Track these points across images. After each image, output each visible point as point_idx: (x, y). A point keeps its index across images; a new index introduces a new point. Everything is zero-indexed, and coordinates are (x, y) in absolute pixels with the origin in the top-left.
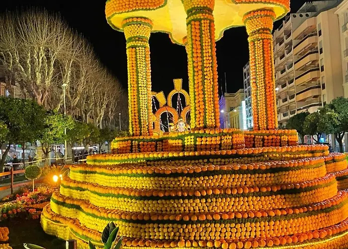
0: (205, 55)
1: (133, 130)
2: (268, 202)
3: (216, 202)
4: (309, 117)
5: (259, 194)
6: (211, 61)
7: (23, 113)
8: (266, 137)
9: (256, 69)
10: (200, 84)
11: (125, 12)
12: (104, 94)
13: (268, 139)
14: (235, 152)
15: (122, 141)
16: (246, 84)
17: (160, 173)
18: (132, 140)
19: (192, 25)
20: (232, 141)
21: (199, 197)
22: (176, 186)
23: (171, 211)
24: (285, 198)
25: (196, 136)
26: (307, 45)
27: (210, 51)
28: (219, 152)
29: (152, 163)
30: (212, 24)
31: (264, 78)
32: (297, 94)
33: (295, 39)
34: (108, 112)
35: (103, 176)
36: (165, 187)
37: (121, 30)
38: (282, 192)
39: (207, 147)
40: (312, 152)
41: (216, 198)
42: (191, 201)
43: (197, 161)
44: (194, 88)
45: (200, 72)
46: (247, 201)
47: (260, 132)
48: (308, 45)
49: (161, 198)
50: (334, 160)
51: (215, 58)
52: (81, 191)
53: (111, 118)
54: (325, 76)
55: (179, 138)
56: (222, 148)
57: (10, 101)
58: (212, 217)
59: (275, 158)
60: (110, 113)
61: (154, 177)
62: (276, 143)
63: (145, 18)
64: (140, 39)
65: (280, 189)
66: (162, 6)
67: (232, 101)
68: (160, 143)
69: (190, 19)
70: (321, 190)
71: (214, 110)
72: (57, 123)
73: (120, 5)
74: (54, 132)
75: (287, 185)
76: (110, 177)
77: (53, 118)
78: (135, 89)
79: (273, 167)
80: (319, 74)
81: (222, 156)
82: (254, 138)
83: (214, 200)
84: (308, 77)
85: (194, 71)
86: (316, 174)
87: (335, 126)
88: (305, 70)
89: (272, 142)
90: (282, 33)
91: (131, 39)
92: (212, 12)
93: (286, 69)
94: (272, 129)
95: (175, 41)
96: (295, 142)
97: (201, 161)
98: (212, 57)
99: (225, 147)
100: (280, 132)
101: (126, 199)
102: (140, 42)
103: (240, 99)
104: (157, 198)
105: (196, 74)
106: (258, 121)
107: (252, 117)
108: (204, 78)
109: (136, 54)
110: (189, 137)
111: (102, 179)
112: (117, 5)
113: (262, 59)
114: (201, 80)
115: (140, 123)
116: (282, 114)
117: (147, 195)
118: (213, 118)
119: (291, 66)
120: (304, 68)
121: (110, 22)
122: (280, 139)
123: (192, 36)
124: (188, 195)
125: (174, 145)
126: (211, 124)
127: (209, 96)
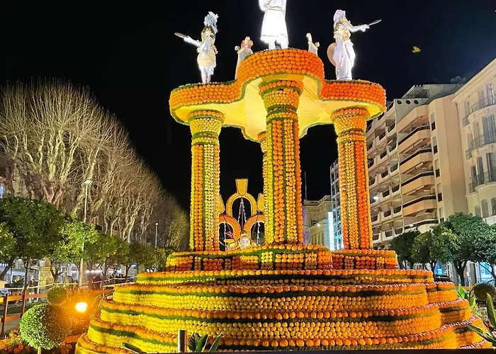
0: (287, 158)
1: (195, 244)
2: (359, 329)
3: (300, 327)
4: (419, 239)
5: (349, 320)
6: (294, 165)
7: (35, 218)
8: (358, 258)
9: (346, 175)
10: (281, 191)
11: (194, 104)
12: (136, 196)
13: (360, 261)
14: (321, 272)
15: (182, 256)
16: (333, 190)
17: (235, 293)
18: (194, 256)
19: (273, 124)
20: (317, 260)
21: (280, 321)
22: (253, 307)
23: (247, 336)
24: (377, 326)
25: (276, 252)
26: (416, 140)
27: (293, 153)
28: (302, 272)
29: (223, 282)
30: (295, 124)
31: (356, 186)
32: (404, 206)
33: (400, 132)
34: (140, 222)
35: (164, 296)
36: (241, 309)
37: (186, 123)
38: (374, 319)
39: (288, 265)
40: (412, 277)
41: (300, 323)
42: (272, 325)
43: (276, 282)
44: (274, 196)
45: (281, 178)
46: (335, 327)
47: (351, 251)
48: (418, 141)
49: (237, 321)
50: (438, 289)
51: (299, 162)
52: (133, 315)
53: (144, 229)
54: (442, 183)
55: (254, 254)
56: (305, 268)
57: (19, 202)
58: (296, 343)
59: (368, 282)
60: (142, 223)
61: (228, 297)
62: (370, 265)
63: (216, 112)
64: (209, 135)
65: (371, 315)
66: (238, 100)
67: (315, 211)
68: (229, 260)
69: (271, 117)
70: (420, 319)
71: (297, 221)
72: (75, 234)
73: (189, 96)
74: (70, 245)
75: (380, 311)
76: (174, 297)
77: (71, 227)
78: (201, 193)
79: (364, 290)
80: (433, 180)
81: (305, 277)
82: (344, 259)
83: (297, 324)
84: (418, 184)
85: (274, 176)
86: (414, 301)
87: (454, 252)
88: (414, 174)
89: (366, 265)
90: (383, 123)
91: (197, 135)
92: (296, 110)
93: (389, 172)
94: (365, 248)
95: (247, 137)
96: (394, 265)
97: (281, 281)
98: (295, 161)
99: (309, 267)
100: (375, 252)
101: (194, 322)
102: (209, 139)
103: (325, 209)
104: (232, 321)
105: (276, 179)
106: (349, 238)
107: (342, 236)
108: (285, 185)
109: (203, 153)
110: (266, 253)
111: (163, 300)
112: (185, 97)
113: (353, 164)
114: (282, 186)
115: (204, 235)
116: (384, 233)
117: (221, 317)
118: (295, 231)
119: (395, 168)
120: (413, 171)
121: (174, 114)
122: (375, 262)
123: (272, 136)
124: (268, 318)
125: (248, 262)
126: (292, 238)
127: (291, 206)
